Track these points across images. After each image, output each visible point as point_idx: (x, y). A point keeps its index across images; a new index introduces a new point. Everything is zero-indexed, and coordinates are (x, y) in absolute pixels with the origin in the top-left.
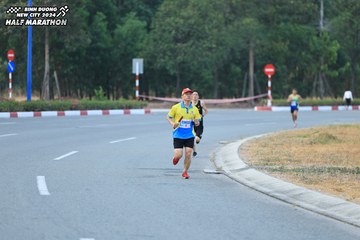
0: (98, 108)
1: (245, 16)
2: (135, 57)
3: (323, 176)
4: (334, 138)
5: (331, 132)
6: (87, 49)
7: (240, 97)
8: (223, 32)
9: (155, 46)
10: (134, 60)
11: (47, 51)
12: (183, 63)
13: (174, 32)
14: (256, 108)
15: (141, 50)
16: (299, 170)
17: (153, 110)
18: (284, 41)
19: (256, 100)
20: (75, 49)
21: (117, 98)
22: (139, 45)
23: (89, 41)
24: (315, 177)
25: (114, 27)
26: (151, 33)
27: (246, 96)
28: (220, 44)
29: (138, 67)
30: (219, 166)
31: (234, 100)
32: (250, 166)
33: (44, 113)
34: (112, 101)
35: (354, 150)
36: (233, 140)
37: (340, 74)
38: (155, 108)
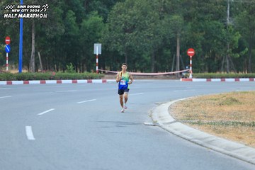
0: (69, 78)
1: (173, 13)
2: (96, 43)
3: (228, 128)
4: (236, 101)
5: (235, 97)
6: (61, 37)
7: (170, 71)
8: (158, 26)
9: (110, 35)
10: (95, 45)
11: (33, 38)
12: (130, 46)
13: (123, 25)
14: (181, 79)
15: (100, 37)
16: (212, 123)
17: (108, 80)
18: (201, 32)
19: (181, 73)
20: (53, 36)
21: (83, 72)
22: (99, 34)
23: (63, 30)
24: (222, 128)
25: (81, 21)
26: (107, 25)
27: (174, 71)
28: (156, 33)
29: (98, 49)
30: (155, 120)
31: (166, 73)
32: (177, 120)
33: (31, 82)
34: (79, 74)
35: (251, 109)
36: (165, 101)
37: (240, 56)
38: (109, 78)
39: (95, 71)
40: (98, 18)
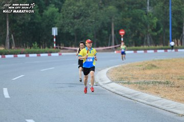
0: (35, 53)
1: (109, 5)
3: (149, 85)
4: (155, 66)
5: (154, 63)
6: (28, 23)
7: (107, 46)
8: (98, 14)
9: (63, 21)
10: (53, 28)
11: (8, 24)
12: (78, 29)
13: (73, 14)
14: (115, 52)
15: (56, 23)
16: (137, 83)
17: (63, 54)
18: (129, 17)
19: (115, 48)
20: (22, 23)
21: (45, 48)
22: (56, 21)
23: (29, 19)
24: (145, 86)
25: (42, 12)
26: (61, 14)
27: (110, 46)
28: (97, 19)
29: (55, 31)
30: (97, 81)
31: (104, 48)
32: (113, 81)
33: (7, 56)
34: (42, 49)
35: (166, 72)
36: (104, 68)
37: (158, 34)
38: (64, 52)
39: (53, 47)
40: (54, 9)
